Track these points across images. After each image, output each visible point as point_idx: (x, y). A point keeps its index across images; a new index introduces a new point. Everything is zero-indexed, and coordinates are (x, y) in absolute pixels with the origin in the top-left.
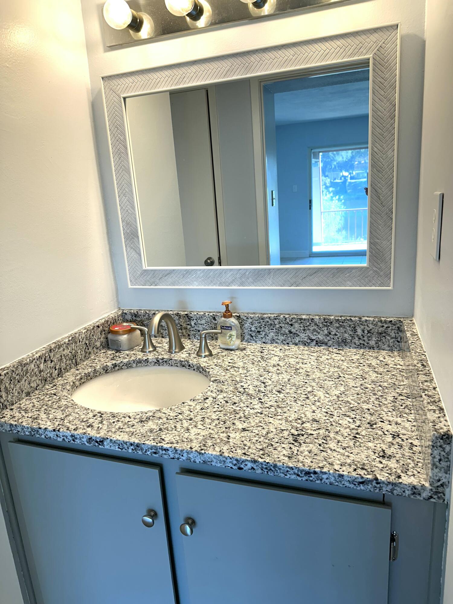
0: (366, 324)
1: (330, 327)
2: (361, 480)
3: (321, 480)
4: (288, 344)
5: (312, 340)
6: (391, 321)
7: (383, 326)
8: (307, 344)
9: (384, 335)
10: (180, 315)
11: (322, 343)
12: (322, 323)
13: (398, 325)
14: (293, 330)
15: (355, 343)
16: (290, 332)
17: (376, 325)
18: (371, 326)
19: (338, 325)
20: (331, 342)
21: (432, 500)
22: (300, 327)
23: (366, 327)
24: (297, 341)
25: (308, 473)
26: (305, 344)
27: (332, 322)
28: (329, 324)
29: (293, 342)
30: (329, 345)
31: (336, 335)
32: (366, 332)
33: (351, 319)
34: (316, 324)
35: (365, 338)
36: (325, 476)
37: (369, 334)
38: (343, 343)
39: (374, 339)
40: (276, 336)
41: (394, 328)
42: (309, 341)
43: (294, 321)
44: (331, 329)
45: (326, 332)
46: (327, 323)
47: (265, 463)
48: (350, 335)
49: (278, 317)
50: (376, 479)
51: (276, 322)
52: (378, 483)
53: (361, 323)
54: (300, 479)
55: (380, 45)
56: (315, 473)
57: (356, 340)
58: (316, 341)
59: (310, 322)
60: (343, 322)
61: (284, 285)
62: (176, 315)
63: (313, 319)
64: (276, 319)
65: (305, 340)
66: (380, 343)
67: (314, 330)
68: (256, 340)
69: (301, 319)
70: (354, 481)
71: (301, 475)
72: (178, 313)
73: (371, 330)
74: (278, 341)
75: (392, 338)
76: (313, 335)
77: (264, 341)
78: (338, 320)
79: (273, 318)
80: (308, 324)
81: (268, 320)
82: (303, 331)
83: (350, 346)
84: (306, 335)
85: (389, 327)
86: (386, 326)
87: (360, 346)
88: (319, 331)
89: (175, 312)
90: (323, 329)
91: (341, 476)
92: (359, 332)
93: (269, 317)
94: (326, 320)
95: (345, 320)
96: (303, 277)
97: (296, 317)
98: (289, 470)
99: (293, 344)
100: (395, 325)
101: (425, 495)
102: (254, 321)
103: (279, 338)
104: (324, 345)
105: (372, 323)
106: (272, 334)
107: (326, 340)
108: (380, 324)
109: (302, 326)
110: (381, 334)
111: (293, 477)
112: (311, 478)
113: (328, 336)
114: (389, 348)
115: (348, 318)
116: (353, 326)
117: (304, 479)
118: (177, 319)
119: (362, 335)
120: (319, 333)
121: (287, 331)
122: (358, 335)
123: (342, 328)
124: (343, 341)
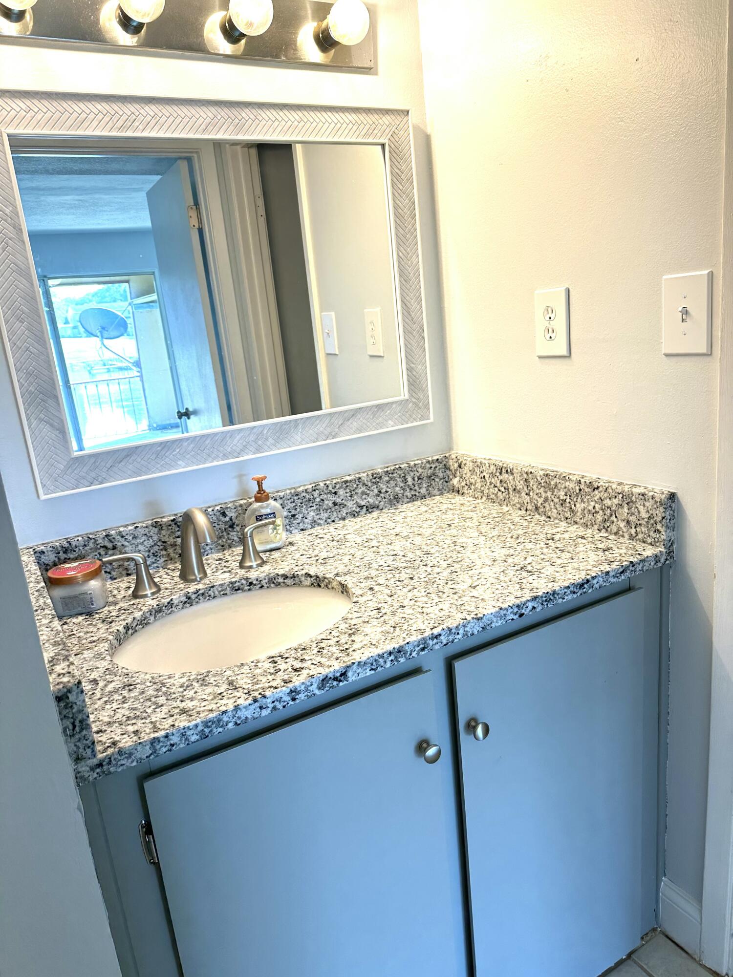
0: (415, 469)
1: (379, 484)
2: (621, 570)
3: (592, 587)
4: (333, 521)
5: (361, 507)
6: (438, 460)
7: (431, 467)
8: (356, 515)
9: (433, 478)
10: (160, 525)
11: (373, 508)
12: (371, 480)
13: (445, 463)
14: (338, 501)
15: (407, 496)
16: (335, 504)
17: (424, 468)
18: (420, 470)
19: (387, 478)
20: (382, 503)
22: (346, 493)
23: (416, 473)
24: (344, 514)
25: (582, 585)
26: (354, 515)
27: (381, 477)
28: (378, 480)
29: (340, 516)
30: (381, 507)
31: (387, 492)
32: (416, 479)
33: (400, 467)
34: (364, 484)
35: (416, 488)
36: (595, 581)
37: (419, 482)
38: (396, 500)
39: (425, 485)
40: (317, 514)
41: (441, 467)
42: (358, 510)
43: (338, 486)
44: (381, 485)
45: (376, 491)
46: (376, 478)
48: (402, 487)
49: (317, 487)
50: (632, 562)
51: (316, 494)
52: (633, 566)
53: (412, 469)
54: (575, 596)
55: (393, 130)
56: (588, 581)
57: (408, 494)
58: (367, 507)
59: (357, 482)
60: (392, 474)
61: (317, 440)
62: (152, 526)
63: (360, 478)
64: (315, 490)
65: (354, 509)
66: (430, 489)
67: (363, 493)
69: (346, 482)
72: (156, 523)
73: (420, 475)
74: (322, 522)
75: (441, 479)
76: (363, 500)
77: (302, 528)
78: (387, 472)
79: (311, 490)
80: (355, 486)
81: (304, 494)
82: (350, 498)
83: (403, 502)
84: (355, 502)
85: (436, 467)
86: (433, 466)
87: (413, 499)
88: (368, 492)
89: (150, 522)
90: (373, 488)
92: (410, 479)
93: (306, 490)
94: (375, 476)
95: (394, 470)
96: (340, 423)
97: (339, 480)
99: (340, 519)
100: (441, 463)
103: (321, 517)
104: (375, 509)
105: (421, 467)
106: (312, 513)
107: (377, 502)
108: (428, 466)
109: (348, 491)
110: (430, 477)
113: (378, 496)
114: (439, 492)
115: (397, 466)
116: (403, 475)
118: (156, 532)
119: (413, 484)
120: (368, 495)
121: (331, 504)
122: (409, 486)
123: (392, 482)
124: (395, 498)
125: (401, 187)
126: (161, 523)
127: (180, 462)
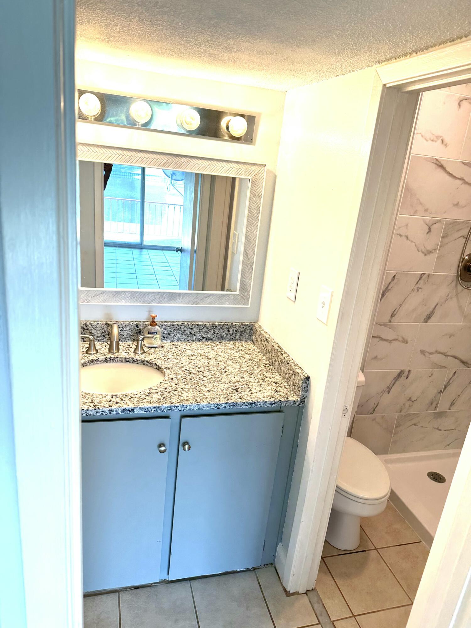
0: (235, 327)
1: (215, 329)
2: (274, 402)
3: (257, 406)
4: (188, 341)
5: (204, 338)
6: (248, 325)
7: (243, 328)
8: (200, 340)
9: (243, 332)
10: (109, 325)
11: (210, 339)
12: (211, 327)
13: (251, 327)
14: (193, 332)
16: (191, 333)
17: (240, 327)
18: (237, 328)
19: (220, 328)
20: (214, 338)
21: (300, 405)
22: (197, 330)
23: (235, 328)
24: (194, 339)
25: (251, 404)
26: (199, 340)
27: (216, 326)
28: (215, 328)
29: (192, 339)
30: (213, 340)
31: (218, 334)
32: (234, 331)
33: (227, 324)
34: (207, 328)
35: (234, 335)
36: (259, 404)
37: (236, 333)
38: (221, 338)
39: (238, 335)
40: (181, 336)
41: (249, 328)
42: (202, 338)
43: (194, 326)
44: (216, 330)
45: (212, 332)
46: (214, 326)
47: (231, 403)
48: (226, 333)
49: (183, 324)
50: (280, 401)
51: (182, 327)
52: (280, 402)
53: (233, 326)
54: (247, 407)
55: (255, 173)
56: (255, 403)
57: (229, 337)
58: (206, 338)
59: (204, 326)
60: (222, 326)
61: (188, 304)
62: (105, 324)
63: (205, 325)
64: (182, 325)
65: (200, 338)
66: (241, 337)
67: (206, 332)
68: (167, 340)
69: (198, 325)
70: (271, 403)
71: (248, 405)
72: (107, 323)
73: (237, 330)
74: (182, 340)
75: (248, 334)
76: (205, 335)
77: (173, 340)
78: (220, 325)
79: (180, 325)
80: (202, 328)
81: (177, 326)
82: (198, 332)
83: (225, 340)
84: (201, 334)
85: (246, 328)
86: (245, 327)
87: (231, 340)
88: (208, 332)
89: (104, 322)
90: (211, 330)
91: (266, 402)
92: (231, 331)
93: (178, 324)
94: (213, 325)
95: (224, 325)
96: (201, 298)
97: (195, 324)
98: (243, 404)
99: (192, 341)
100: (249, 327)
101: (297, 404)
102: (167, 327)
103: (183, 338)
104: (210, 340)
105: (238, 326)
106: (178, 335)
107: (212, 337)
108: (242, 326)
109: (198, 329)
110: (242, 332)
111: (245, 407)
112: (252, 406)
113: (213, 334)
114: (245, 340)
115: (226, 323)
116: (228, 328)
117: (249, 407)
118: (106, 327)
119: (232, 333)
120: (208, 333)
121: (188, 333)
122: (230, 333)
123: (221, 330)
124: (221, 337)
125: (254, 199)
126: (109, 324)
127: (123, 301)
